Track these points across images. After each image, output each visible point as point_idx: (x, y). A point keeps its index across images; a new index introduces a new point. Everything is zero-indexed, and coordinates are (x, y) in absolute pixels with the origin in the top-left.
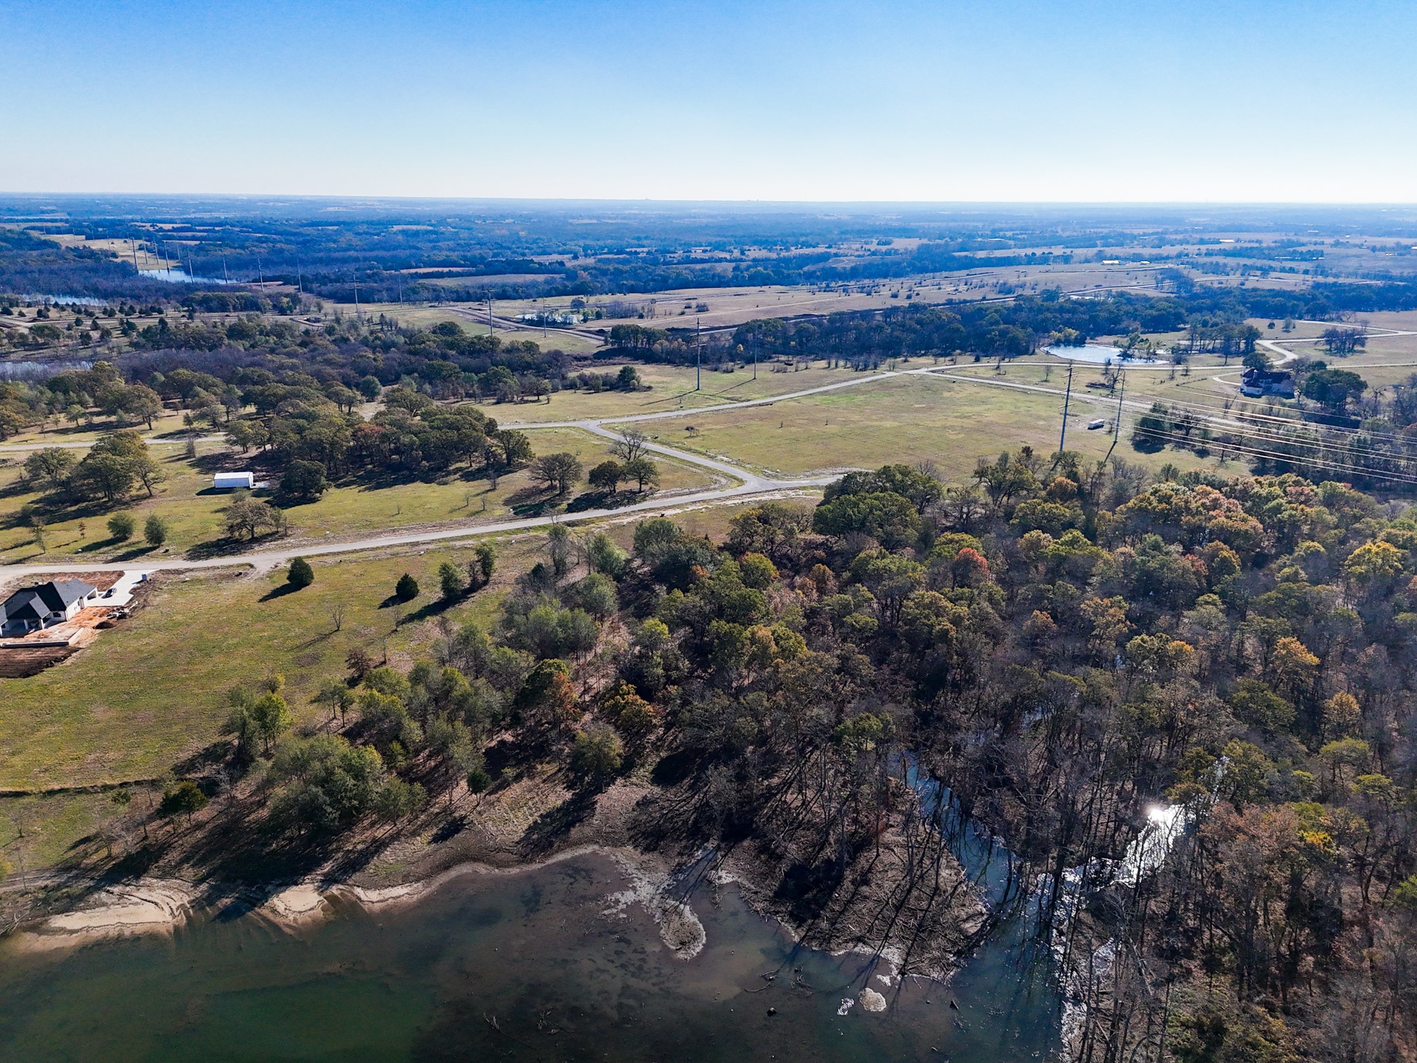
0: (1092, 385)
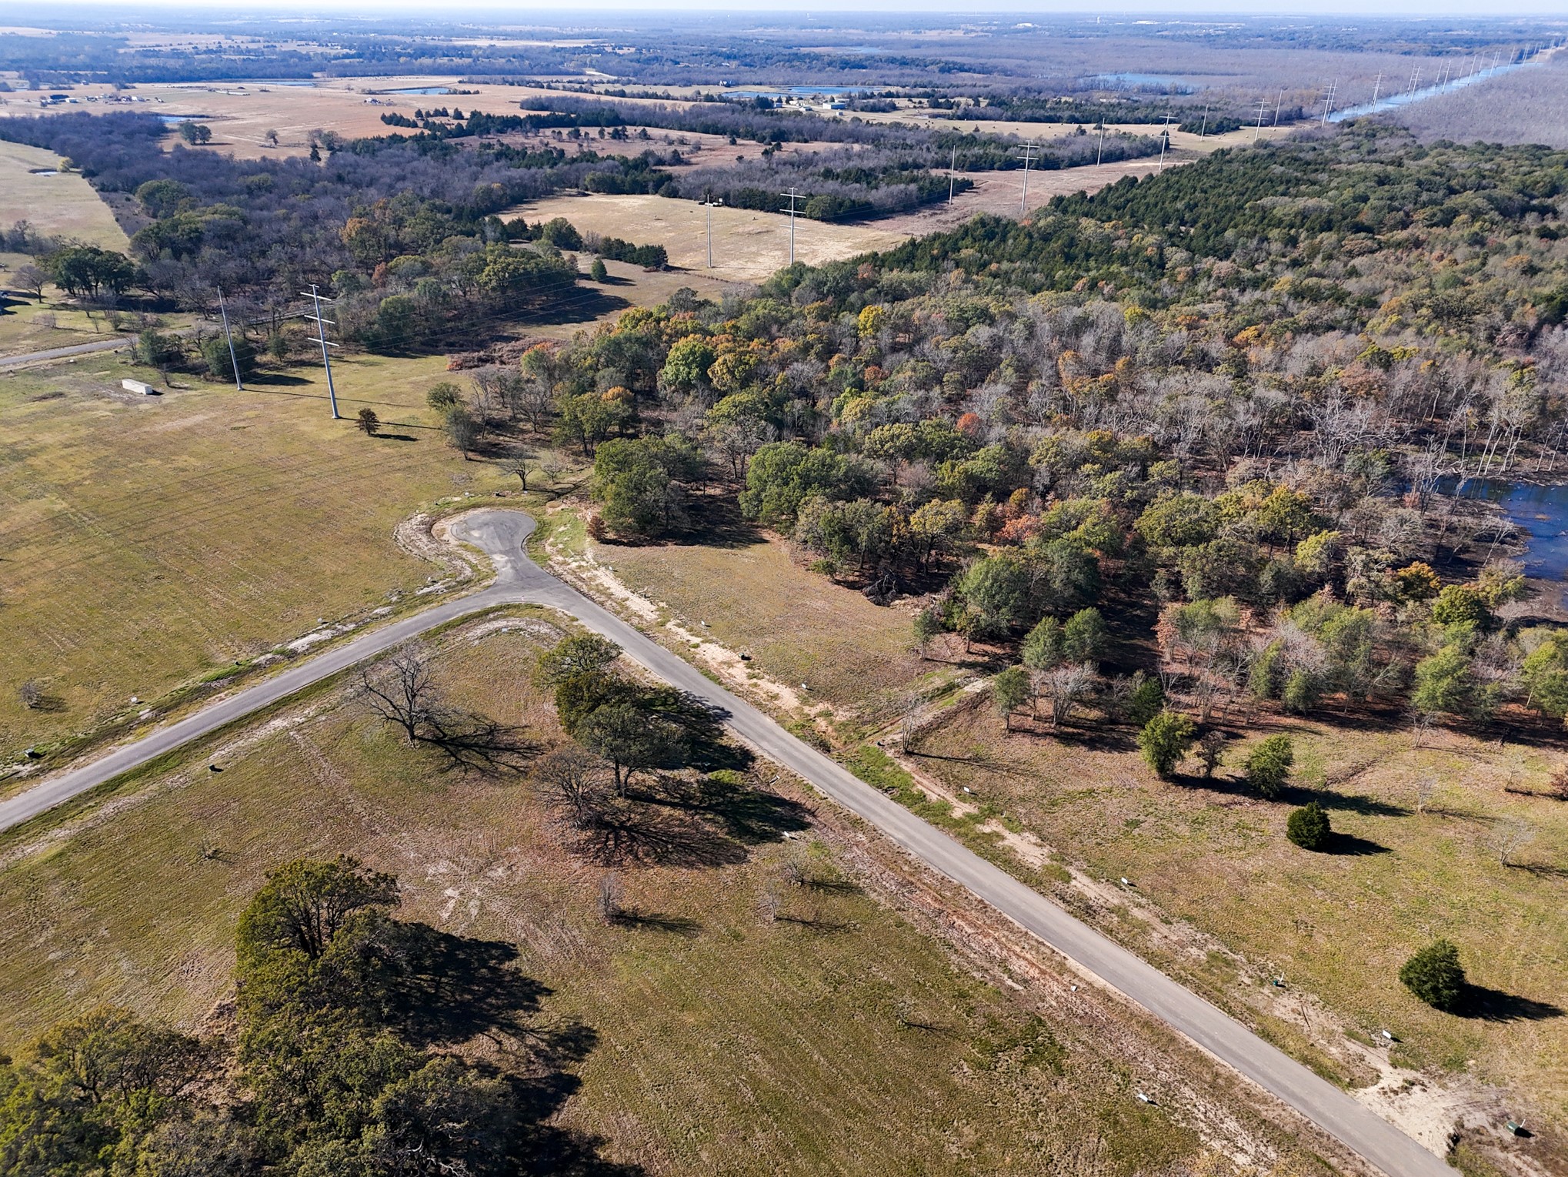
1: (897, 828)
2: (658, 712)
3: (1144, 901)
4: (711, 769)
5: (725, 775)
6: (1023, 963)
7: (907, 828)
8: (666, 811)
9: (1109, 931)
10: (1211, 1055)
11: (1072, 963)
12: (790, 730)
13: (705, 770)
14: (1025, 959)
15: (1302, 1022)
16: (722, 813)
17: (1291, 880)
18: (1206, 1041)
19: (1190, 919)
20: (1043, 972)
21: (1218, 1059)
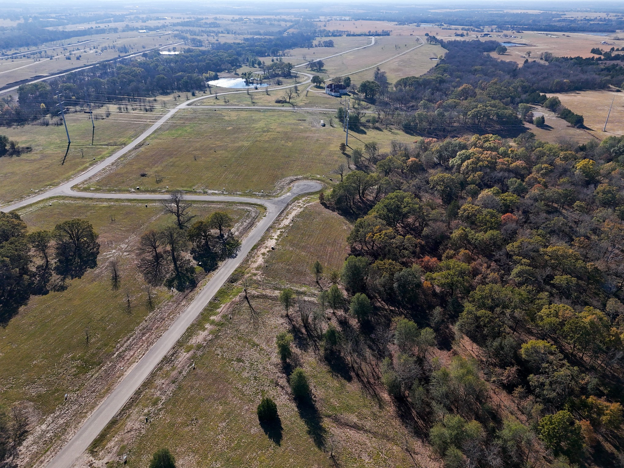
0: (278, 102)
1: (193, 308)
2: (225, 246)
3: (184, 373)
4: (200, 265)
5: (198, 269)
6: (132, 354)
7: (194, 309)
8: (172, 266)
9: (160, 369)
10: (97, 408)
11: (135, 364)
12: (236, 271)
13: (198, 265)
14: (134, 354)
15: (126, 431)
16: (177, 275)
17: (229, 413)
18: (103, 406)
19: (180, 388)
20: (128, 360)
21: (95, 411)
